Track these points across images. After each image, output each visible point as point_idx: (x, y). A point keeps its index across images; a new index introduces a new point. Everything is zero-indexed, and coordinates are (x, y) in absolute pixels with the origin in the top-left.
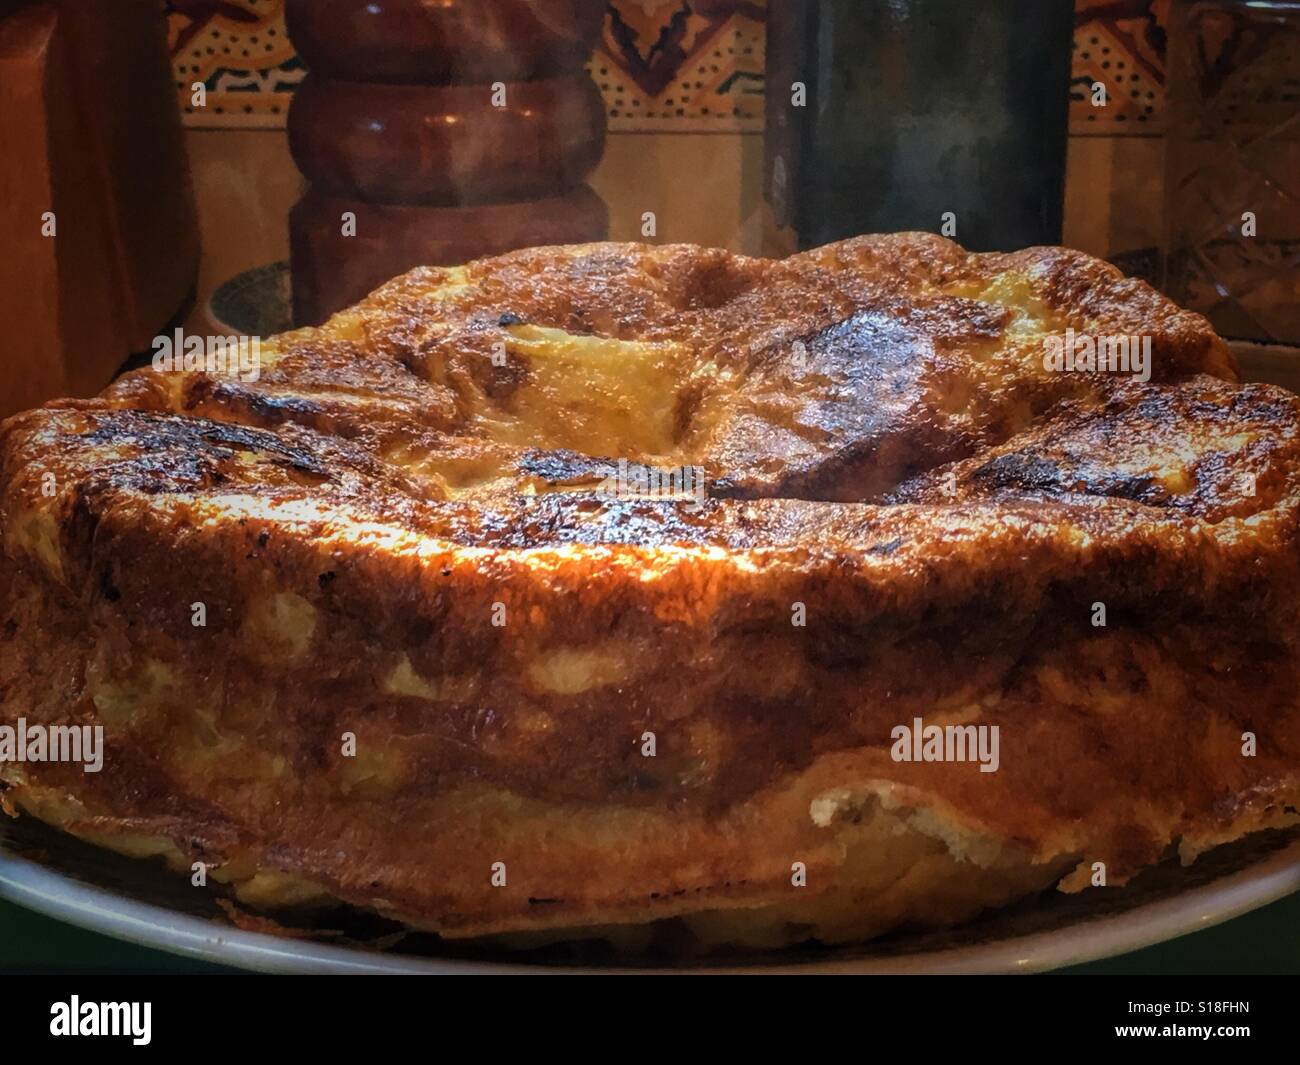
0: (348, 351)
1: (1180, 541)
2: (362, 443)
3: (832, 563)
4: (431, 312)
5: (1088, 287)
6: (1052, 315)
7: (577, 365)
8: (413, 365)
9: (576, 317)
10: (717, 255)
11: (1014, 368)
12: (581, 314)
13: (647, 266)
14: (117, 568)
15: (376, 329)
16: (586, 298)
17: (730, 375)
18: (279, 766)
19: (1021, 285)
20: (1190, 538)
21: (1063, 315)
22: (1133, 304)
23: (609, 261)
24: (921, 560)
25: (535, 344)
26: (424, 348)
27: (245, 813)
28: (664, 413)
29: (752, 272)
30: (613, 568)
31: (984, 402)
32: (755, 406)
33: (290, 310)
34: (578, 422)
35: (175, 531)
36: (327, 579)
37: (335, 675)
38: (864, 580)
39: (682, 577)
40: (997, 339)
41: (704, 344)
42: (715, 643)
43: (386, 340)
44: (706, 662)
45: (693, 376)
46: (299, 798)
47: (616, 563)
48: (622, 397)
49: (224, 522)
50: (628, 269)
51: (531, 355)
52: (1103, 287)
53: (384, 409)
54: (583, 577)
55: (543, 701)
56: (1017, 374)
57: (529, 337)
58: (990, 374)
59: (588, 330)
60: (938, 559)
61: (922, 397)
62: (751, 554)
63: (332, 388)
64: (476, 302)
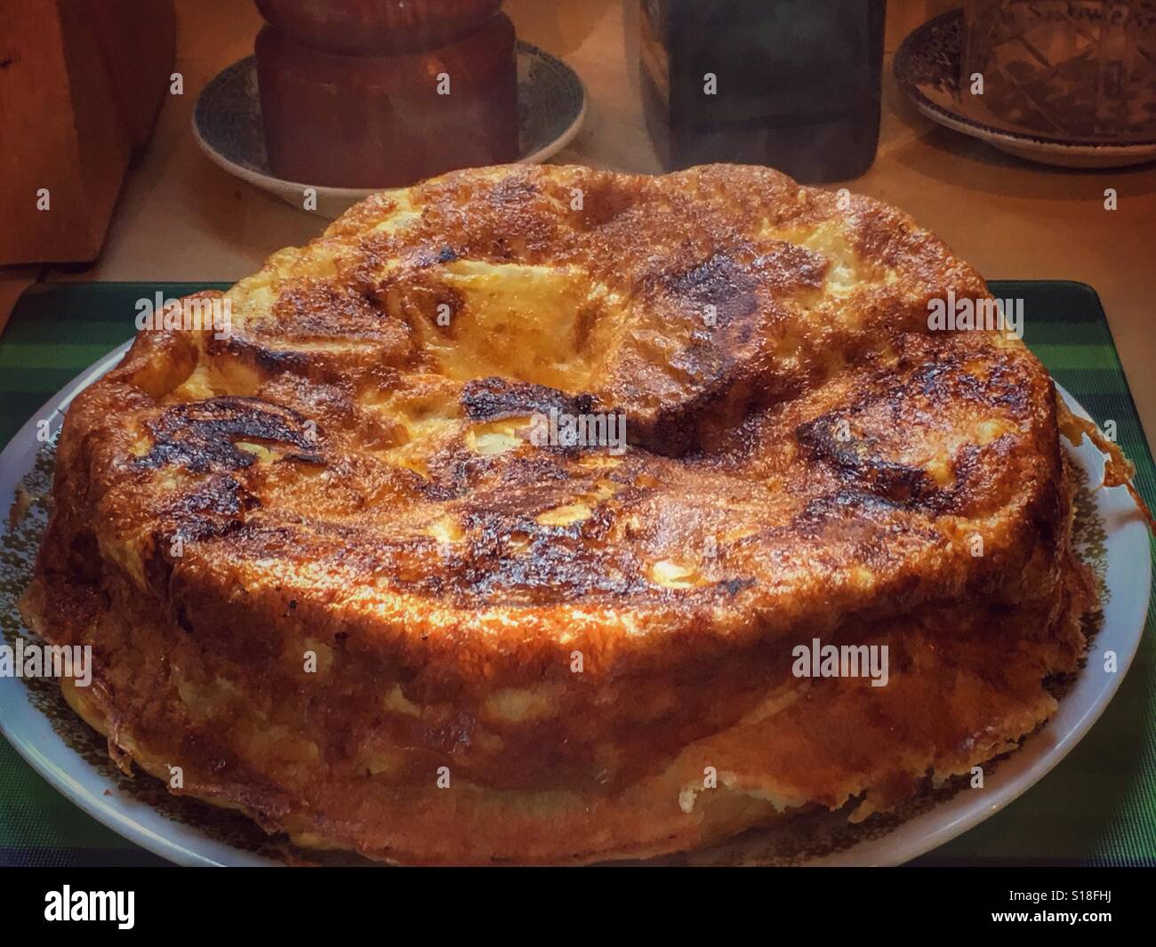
0: (325, 292)
1: (937, 563)
2: (343, 388)
3: (692, 621)
4: (386, 248)
5: (890, 237)
6: (861, 266)
7: (501, 294)
8: (374, 300)
9: (496, 245)
10: (605, 177)
11: (831, 321)
12: (501, 241)
13: (551, 189)
14: (189, 610)
15: (345, 266)
16: (504, 227)
17: (617, 297)
18: (313, 750)
19: (837, 237)
20: (945, 557)
21: (869, 266)
22: (922, 256)
23: (522, 186)
24: (754, 610)
25: (467, 279)
26: (383, 284)
27: (292, 786)
28: (567, 331)
29: (632, 190)
30: (540, 633)
31: (808, 348)
32: (636, 342)
33: (258, 104)
34: (503, 341)
35: (230, 589)
36: (341, 637)
37: (349, 692)
38: (714, 632)
39: (589, 641)
40: (819, 289)
41: (596, 267)
42: (612, 685)
43: (353, 278)
44: (606, 702)
45: (590, 297)
46: (330, 777)
47: (542, 629)
48: (536, 319)
49: (265, 588)
50: (536, 194)
51: (465, 288)
52: (901, 238)
53: (357, 356)
54: (519, 640)
55: (496, 728)
56: (833, 327)
57: (463, 272)
58: (813, 325)
59: (509, 257)
60: (765, 609)
61: (761, 347)
62: (636, 616)
63: (317, 339)
64: (420, 236)
